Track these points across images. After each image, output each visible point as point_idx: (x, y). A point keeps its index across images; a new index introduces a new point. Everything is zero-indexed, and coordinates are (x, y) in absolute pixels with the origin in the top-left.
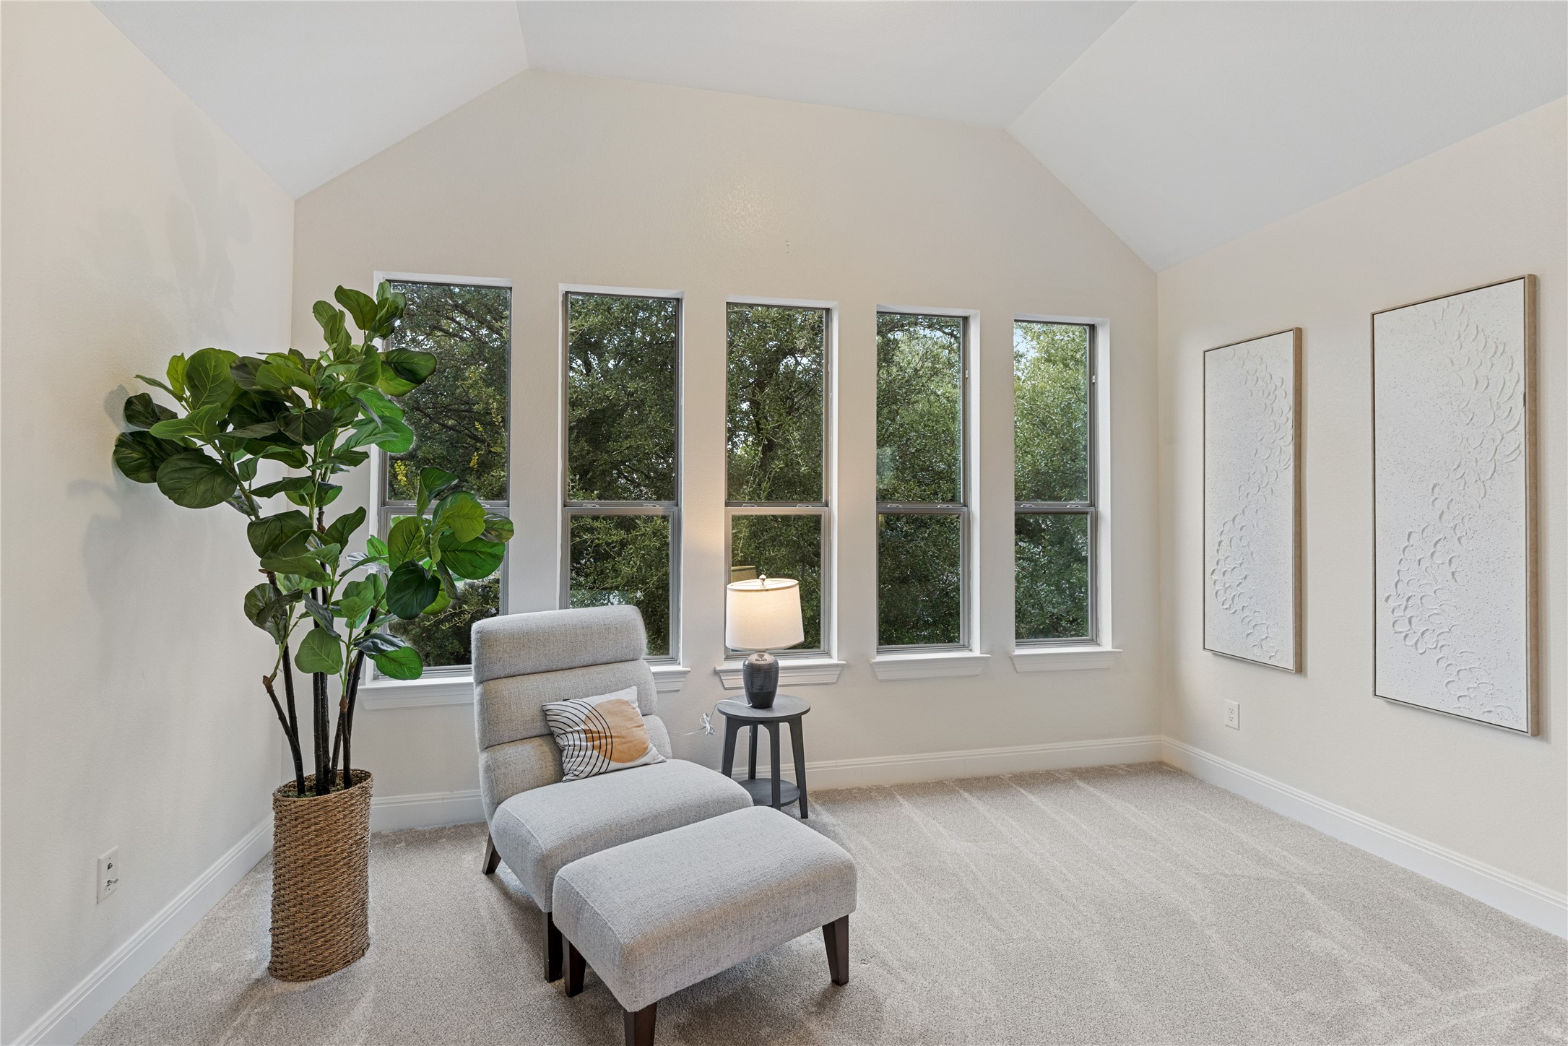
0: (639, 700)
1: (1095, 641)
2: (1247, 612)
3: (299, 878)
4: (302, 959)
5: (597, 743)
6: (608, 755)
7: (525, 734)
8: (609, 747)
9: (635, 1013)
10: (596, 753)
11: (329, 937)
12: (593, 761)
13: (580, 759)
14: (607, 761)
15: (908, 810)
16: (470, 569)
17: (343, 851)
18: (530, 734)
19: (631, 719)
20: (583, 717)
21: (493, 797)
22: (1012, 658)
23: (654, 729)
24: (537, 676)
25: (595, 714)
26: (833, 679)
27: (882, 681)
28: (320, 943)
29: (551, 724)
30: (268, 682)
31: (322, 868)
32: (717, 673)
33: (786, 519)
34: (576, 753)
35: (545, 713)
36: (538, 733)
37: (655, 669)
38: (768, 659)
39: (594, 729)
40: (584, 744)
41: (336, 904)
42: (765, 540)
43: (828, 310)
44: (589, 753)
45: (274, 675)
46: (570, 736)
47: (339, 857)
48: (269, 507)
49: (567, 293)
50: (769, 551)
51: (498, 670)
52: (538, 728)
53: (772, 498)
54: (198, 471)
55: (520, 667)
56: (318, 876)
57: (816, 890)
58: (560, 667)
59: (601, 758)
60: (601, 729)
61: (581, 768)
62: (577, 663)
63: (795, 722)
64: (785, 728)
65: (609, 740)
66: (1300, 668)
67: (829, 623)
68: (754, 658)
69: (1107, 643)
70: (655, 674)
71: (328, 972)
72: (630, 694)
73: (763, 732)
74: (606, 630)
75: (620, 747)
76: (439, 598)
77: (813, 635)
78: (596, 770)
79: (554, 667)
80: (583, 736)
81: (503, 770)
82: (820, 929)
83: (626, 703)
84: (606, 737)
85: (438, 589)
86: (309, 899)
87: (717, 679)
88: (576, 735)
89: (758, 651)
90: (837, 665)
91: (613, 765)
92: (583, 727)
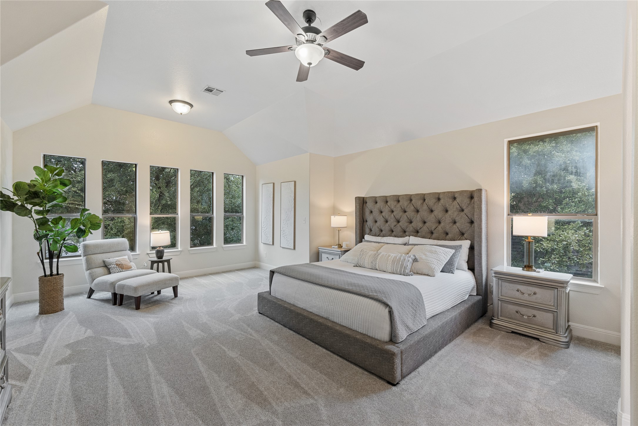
0: (128, 258)
1: (242, 243)
2: (267, 235)
3: (49, 293)
4: (51, 309)
5: (119, 266)
6: (122, 268)
7: (99, 266)
8: (122, 267)
9: (137, 297)
10: (119, 268)
11: (57, 305)
12: (119, 270)
13: (115, 269)
14: (122, 269)
15: (196, 278)
16: (94, 228)
17: (60, 288)
18: (100, 266)
19: (127, 262)
20: (115, 262)
21: (92, 279)
22: (223, 247)
23: (132, 264)
24: (101, 254)
25: (118, 261)
26: (179, 254)
27: (191, 254)
28: (55, 306)
29: (105, 264)
30: (38, 254)
31: (55, 291)
32: (148, 254)
33: (167, 218)
34: (114, 268)
35: (104, 262)
36: (102, 266)
37: (132, 254)
38: (162, 248)
39: (118, 263)
40: (116, 266)
41: (58, 298)
42: (160, 223)
43: (177, 169)
44: (117, 268)
45: (39, 252)
46: (112, 265)
47: (59, 289)
48: (36, 217)
49: (103, 161)
50: (161, 226)
51: (90, 253)
52: (102, 264)
53: (162, 212)
54: (23, 209)
55: (96, 252)
56: (54, 293)
57: (171, 280)
58: (106, 252)
59: (121, 269)
60: (120, 263)
61: (116, 271)
62: (111, 251)
63: (168, 261)
64: (166, 264)
65: (122, 265)
66: (273, 244)
67: (178, 241)
68: (158, 248)
69: (245, 243)
70: (132, 255)
71: (57, 312)
72: (126, 257)
73: (160, 264)
74: (118, 244)
75: (125, 267)
76: (85, 234)
77: (173, 245)
78: (120, 271)
79: (105, 252)
80: (115, 265)
81: (95, 273)
82: (172, 287)
83: (125, 259)
84: (121, 265)
85: (85, 233)
86: (52, 297)
87: (148, 255)
88: (114, 265)
89: (159, 247)
90: (180, 251)
91: (124, 270)
92: (115, 263)
